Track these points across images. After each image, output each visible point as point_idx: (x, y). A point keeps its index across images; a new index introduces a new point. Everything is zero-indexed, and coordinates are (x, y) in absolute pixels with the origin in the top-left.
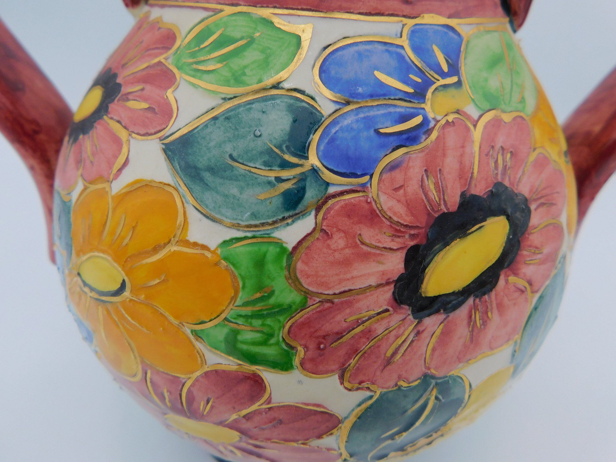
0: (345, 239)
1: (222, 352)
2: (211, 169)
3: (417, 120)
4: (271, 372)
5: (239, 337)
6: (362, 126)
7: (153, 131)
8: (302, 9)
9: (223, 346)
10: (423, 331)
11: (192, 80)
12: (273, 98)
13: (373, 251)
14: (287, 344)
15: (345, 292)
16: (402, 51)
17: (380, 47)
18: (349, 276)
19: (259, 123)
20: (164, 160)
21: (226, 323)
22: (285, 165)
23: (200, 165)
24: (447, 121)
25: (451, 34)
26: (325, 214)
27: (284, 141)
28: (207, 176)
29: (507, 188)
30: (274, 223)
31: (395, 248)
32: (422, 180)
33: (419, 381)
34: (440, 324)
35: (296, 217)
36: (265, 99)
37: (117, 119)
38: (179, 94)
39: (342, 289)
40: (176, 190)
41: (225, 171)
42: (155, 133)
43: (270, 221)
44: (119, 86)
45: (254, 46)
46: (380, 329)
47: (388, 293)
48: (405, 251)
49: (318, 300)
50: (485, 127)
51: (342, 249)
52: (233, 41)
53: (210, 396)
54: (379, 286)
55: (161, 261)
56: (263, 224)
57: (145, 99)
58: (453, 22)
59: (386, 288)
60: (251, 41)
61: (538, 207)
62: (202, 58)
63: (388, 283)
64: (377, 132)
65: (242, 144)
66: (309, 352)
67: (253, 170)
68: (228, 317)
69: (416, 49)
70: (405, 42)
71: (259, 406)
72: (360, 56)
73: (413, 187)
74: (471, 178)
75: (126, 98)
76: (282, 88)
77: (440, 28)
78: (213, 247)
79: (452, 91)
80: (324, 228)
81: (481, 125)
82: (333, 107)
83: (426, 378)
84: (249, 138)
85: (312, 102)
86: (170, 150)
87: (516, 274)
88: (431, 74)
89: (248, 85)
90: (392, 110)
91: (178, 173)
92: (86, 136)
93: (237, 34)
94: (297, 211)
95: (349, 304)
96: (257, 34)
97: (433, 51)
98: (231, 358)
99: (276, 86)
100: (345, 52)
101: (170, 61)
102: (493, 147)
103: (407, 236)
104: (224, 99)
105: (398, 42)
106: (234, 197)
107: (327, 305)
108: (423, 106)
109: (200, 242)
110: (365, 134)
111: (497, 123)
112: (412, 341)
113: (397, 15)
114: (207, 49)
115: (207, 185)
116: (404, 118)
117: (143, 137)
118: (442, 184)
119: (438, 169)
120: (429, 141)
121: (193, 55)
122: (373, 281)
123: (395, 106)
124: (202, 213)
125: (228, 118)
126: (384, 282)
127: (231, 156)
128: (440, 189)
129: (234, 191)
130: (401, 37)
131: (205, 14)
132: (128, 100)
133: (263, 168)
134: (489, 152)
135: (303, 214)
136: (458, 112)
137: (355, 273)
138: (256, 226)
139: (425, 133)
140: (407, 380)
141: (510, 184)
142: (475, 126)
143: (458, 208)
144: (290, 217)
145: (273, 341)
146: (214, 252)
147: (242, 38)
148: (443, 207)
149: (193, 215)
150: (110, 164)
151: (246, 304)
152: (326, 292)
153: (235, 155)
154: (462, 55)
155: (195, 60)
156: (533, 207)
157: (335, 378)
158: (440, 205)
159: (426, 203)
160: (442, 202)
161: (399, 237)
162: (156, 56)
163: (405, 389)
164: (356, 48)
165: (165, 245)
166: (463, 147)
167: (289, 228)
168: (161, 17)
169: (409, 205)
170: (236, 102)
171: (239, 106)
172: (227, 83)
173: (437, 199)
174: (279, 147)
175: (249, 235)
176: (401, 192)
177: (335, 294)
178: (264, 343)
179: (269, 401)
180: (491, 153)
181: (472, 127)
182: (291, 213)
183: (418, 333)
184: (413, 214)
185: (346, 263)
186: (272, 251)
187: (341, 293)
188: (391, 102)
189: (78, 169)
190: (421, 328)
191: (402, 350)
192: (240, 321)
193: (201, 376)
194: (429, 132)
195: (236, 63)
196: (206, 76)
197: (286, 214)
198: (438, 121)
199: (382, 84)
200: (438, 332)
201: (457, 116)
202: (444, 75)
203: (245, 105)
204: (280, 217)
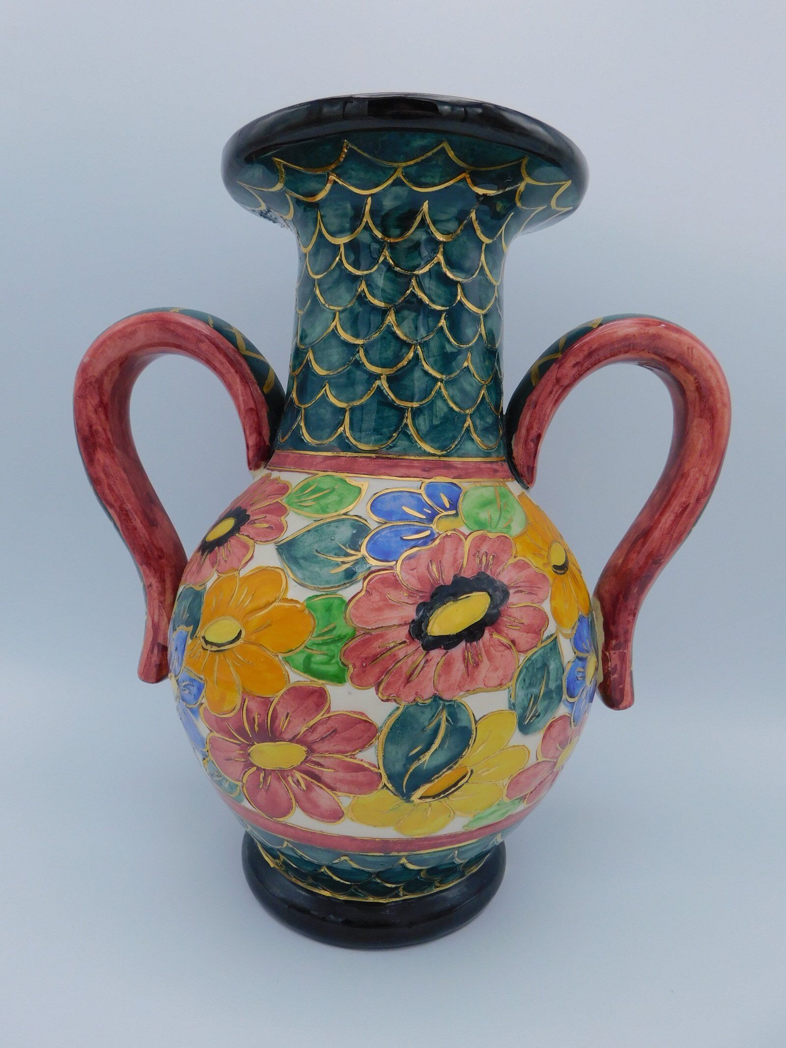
0: (380, 596)
1: (300, 671)
2: (304, 558)
3: (428, 533)
4: (332, 685)
5: (313, 660)
6: (393, 535)
7: (271, 539)
8: (363, 474)
9: (302, 666)
10: (430, 660)
11: (297, 511)
12: (343, 520)
13: (397, 604)
14: (342, 663)
15: (379, 628)
16: (420, 496)
17: (407, 494)
18: (381, 618)
19: (334, 533)
20: (276, 554)
21: (305, 649)
22: (347, 555)
23: (298, 556)
24: (447, 534)
25: (455, 488)
26: (369, 582)
27: (347, 543)
28: (302, 561)
29: (489, 576)
30: (339, 586)
31: (410, 603)
32: (428, 566)
33: (430, 700)
34: (442, 657)
35: (352, 583)
36: (338, 521)
37: (248, 534)
38: (288, 519)
39: (377, 626)
40: (282, 570)
41: (312, 559)
42: (272, 540)
43: (336, 585)
44: (249, 516)
45: (335, 493)
46: (401, 654)
47: (405, 631)
48: (416, 606)
49: (362, 632)
50: (474, 540)
51: (377, 602)
52: (323, 490)
53: (288, 711)
54: (400, 625)
55: (269, 612)
56: (332, 587)
57: (267, 522)
58: (455, 481)
59: (405, 627)
60: (333, 490)
61: (516, 592)
62: (304, 499)
63: (405, 624)
64: (402, 538)
65: (323, 544)
66: (356, 669)
67: (328, 558)
68: (307, 645)
69: (430, 496)
70: (422, 491)
71: (322, 716)
72: (395, 499)
73: (422, 569)
74: (462, 567)
75: (254, 522)
76: (349, 515)
77: (448, 485)
78: (301, 601)
79: (452, 518)
80: (368, 589)
81: (470, 539)
82: (377, 525)
83: (436, 698)
84: (327, 541)
85: (365, 522)
86: (281, 549)
87: (499, 632)
88: (437, 508)
89: (330, 513)
90: (412, 527)
91: (285, 561)
92: (221, 548)
93: (325, 487)
94: (352, 580)
95: (381, 636)
96: (337, 487)
97: (440, 496)
98: (306, 675)
99: (345, 514)
100: (386, 496)
101: (284, 501)
102: (479, 551)
103: (418, 597)
104: (315, 521)
105: (419, 491)
106: (317, 572)
107: (368, 636)
108: (431, 525)
109: (295, 599)
110: (395, 539)
111: (483, 538)
112: (423, 667)
113: (419, 477)
114: (307, 494)
115: (301, 566)
116: (418, 532)
117: (265, 543)
118: (441, 569)
119: (439, 560)
120: (433, 545)
121: (299, 497)
122: (396, 622)
123: (414, 525)
124: (297, 582)
125: (317, 531)
126: (403, 623)
127: (317, 551)
128: (440, 572)
129: (317, 569)
130: (420, 489)
131: (308, 476)
132: (255, 523)
133: (335, 556)
134: (475, 554)
135: (356, 582)
136: (454, 530)
137: (385, 616)
138: (328, 588)
139: (431, 540)
140: (423, 697)
141: (491, 574)
142: (466, 539)
143: (452, 583)
144: (348, 583)
145: (333, 661)
146: (302, 604)
147: (328, 489)
148: (441, 582)
149: (292, 584)
150: (240, 561)
151: (319, 636)
152: (367, 628)
153: (319, 550)
154: (461, 499)
155: (299, 500)
156: (511, 591)
157: (373, 690)
158: (439, 580)
159: (431, 578)
160: (441, 579)
161: (412, 597)
162: (275, 498)
163: (421, 704)
164: (393, 494)
165: (273, 602)
166: (457, 549)
167: (347, 589)
168: (279, 477)
169: (420, 579)
170: (322, 522)
171: (323, 524)
172: (317, 512)
173: (437, 576)
174: (345, 545)
175: (324, 593)
176: (415, 571)
177: (373, 629)
178: (328, 663)
179: (328, 711)
180: (477, 554)
181: (464, 539)
182: (349, 581)
183: (427, 661)
184: (421, 584)
185: (379, 609)
186: (337, 602)
187: (376, 628)
188: (411, 523)
189: (213, 567)
190: (428, 657)
191: (416, 672)
192: (314, 648)
193: (285, 693)
194: (434, 540)
195: (323, 502)
196: (305, 509)
197: (346, 582)
198: (440, 534)
199: (406, 514)
200: (441, 663)
201: (453, 532)
202: (446, 509)
203: (326, 524)
204: (343, 583)
